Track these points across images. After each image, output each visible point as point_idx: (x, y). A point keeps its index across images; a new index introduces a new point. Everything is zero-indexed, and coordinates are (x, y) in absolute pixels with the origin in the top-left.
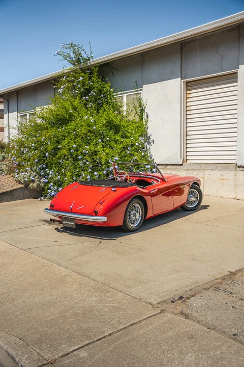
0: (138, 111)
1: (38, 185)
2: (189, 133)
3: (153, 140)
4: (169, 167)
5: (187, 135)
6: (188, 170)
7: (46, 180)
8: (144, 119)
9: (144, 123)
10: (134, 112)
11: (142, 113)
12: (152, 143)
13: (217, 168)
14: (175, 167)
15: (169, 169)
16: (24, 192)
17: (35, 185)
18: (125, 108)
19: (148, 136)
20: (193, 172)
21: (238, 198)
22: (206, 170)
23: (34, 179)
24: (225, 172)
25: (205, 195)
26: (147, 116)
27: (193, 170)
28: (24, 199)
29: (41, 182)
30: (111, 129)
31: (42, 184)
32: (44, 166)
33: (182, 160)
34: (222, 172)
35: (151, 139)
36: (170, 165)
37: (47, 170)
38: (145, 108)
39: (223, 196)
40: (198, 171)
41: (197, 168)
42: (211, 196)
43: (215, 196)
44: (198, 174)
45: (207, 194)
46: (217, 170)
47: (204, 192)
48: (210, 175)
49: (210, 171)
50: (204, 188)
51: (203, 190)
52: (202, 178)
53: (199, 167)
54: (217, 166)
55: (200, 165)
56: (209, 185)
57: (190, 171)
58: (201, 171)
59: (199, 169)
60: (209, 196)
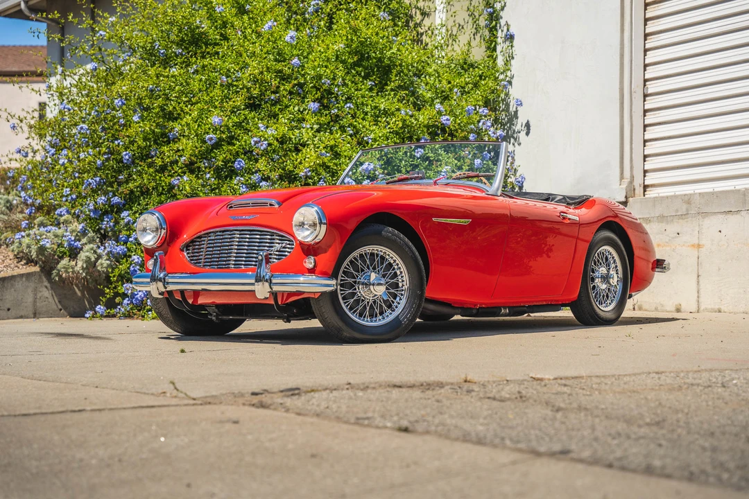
0: (482, 22)
1: (91, 265)
2: (652, 87)
3: (528, 125)
5: (645, 96)
7: (120, 249)
8: (499, 48)
9: (500, 62)
10: (469, 29)
11: (493, 30)
12: (522, 135)
13: (744, 202)
16: (35, 291)
17: (80, 264)
18: (439, 18)
19: (512, 109)
20: (663, 226)
22: (709, 214)
23: (78, 244)
25: (706, 309)
26: (510, 38)
27: (661, 219)
28: (36, 315)
29: (99, 257)
30: (366, 77)
31: (104, 263)
32: (116, 200)
33: (624, 186)
35: (522, 120)
37: (125, 214)
38: (502, 9)
40: (680, 220)
41: (677, 211)
42: (725, 312)
43: (742, 310)
44: (678, 234)
45: (713, 307)
46: (746, 212)
47: (701, 300)
48: (720, 231)
49: (720, 216)
50: (701, 283)
51: (698, 292)
52: (693, 246)
53: (685, 206)
54: (744, 195)
55: (686, 198)
56: (719, 269)
57: (652, 224)
58: (690, 219)
59: (682, 215)
60: (720, 312)
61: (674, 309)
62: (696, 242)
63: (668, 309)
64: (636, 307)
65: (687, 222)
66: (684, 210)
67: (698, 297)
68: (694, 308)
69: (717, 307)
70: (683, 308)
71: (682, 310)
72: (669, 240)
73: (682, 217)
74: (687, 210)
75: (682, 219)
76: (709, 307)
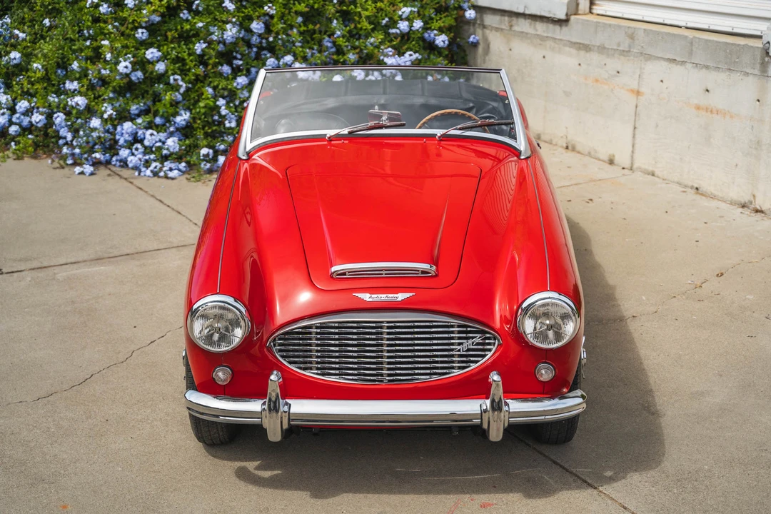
4: (523, 26)
6: (586, 48)
13: (691, 53)
14: (541, 28)
15: (523, 35)
20: (603, 59)
21: (759, 203)
22: (650, 57)
24: (722, 76)
25: (640, 169)
27: (602, 49)
34: (712, 78)
36: (523, 15)
39: (706, 186)
40: (622, 57)
41: (619, 45)
42: (658, 177)
43: (676, 180)
44: (618, 72)
45: (646, 167)
46: (691, 65)
47: (636, 156)
48: (662, 81)
49: (665, 64)
50: (637, 136)
51: (633, 146)
52: (632, 91)
53: (628, 41)
54: (692, 43)
55: (630, 31)
56: (657, 126)
57: (592, 52)
58: (632, 58)
59: (624, 51)
60: (653, 175)
61: (606, 158)
62: (635, 87)
63: (601, 158)
64: (570, 148)
65: (628, 60)
66: (627, 45)
67: (633, 152)
68: (627, 165)
69: (651, 169)
70: (617, 160)
71: (616, 162)
72: (609, 78)
73: (625, 53)
74: (630, 47)
75: (624, 56)
76: (644, 167)
